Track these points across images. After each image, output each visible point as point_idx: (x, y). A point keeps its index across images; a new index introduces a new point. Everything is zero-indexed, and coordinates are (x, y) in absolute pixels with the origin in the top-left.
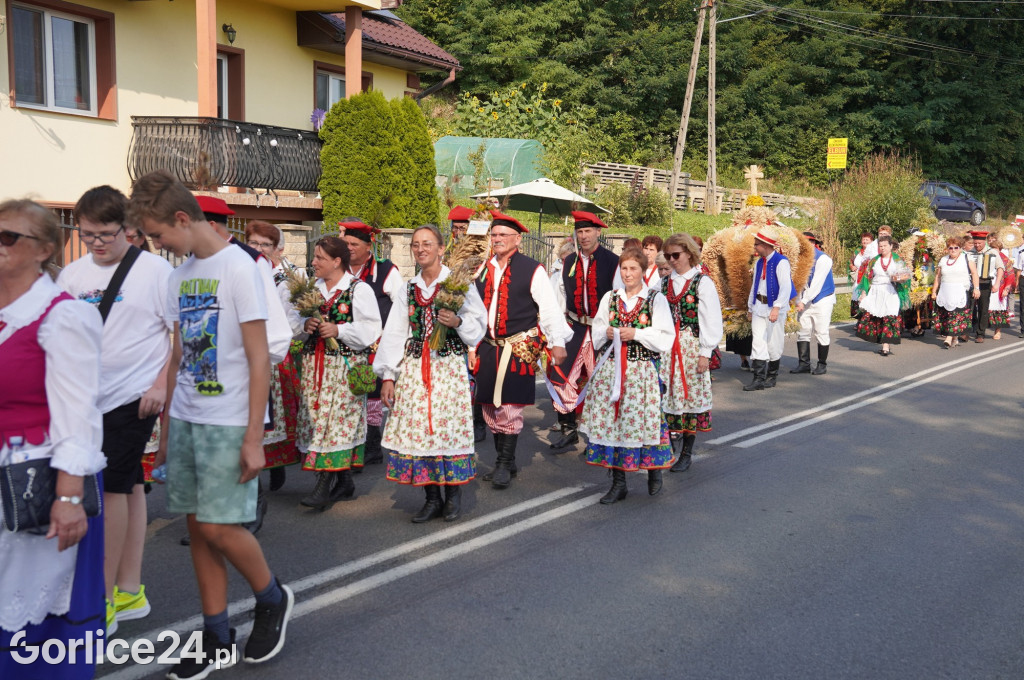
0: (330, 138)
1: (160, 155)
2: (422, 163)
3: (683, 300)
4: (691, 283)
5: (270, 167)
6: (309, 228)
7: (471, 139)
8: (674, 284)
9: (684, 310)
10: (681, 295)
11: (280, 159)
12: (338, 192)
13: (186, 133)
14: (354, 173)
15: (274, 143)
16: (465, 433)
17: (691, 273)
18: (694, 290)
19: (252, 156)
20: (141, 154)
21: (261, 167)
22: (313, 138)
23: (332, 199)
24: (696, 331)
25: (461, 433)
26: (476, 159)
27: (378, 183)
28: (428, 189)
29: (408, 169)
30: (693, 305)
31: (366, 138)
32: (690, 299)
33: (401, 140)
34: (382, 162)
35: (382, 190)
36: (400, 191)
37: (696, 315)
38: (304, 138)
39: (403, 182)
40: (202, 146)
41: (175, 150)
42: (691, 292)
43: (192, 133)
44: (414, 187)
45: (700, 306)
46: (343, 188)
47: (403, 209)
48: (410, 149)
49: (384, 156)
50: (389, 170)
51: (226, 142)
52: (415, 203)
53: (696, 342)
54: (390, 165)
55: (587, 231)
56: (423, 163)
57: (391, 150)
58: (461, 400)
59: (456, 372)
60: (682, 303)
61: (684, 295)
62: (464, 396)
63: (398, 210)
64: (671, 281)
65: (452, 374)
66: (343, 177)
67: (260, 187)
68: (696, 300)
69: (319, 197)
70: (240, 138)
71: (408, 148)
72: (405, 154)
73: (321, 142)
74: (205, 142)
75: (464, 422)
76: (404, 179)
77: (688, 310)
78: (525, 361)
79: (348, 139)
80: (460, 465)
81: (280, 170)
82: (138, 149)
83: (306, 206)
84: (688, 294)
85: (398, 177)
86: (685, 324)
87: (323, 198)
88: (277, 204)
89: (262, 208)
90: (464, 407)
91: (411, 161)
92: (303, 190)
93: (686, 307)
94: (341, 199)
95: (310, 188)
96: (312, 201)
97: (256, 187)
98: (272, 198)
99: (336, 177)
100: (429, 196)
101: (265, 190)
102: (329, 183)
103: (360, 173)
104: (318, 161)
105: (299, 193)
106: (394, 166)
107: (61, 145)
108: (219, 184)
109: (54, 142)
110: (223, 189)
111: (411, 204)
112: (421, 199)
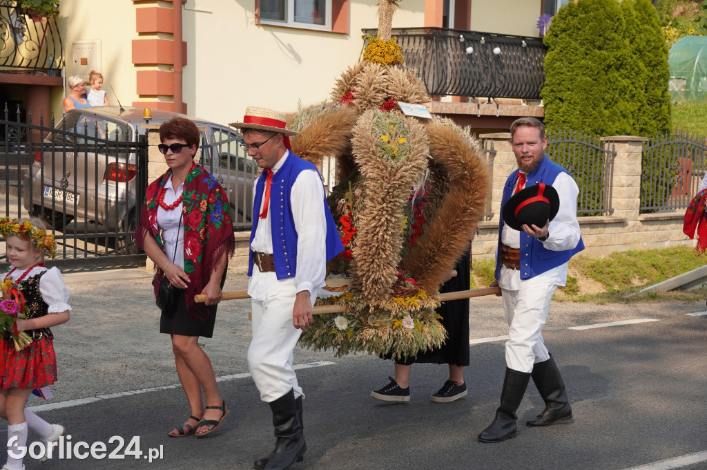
0: (555, 43)
2: (653, 66)
5: (492, 76)
11: (503, 67)
12: (561, 100)
13: (411, 44)
14: (579, 79)
15: (497, 50)
19: (474, 65)
21: (483, 75)
22: (538, 44)
23: (554, 106)
27: (603, 88)
28: (660, 93)
29: (637, 74)
31: (593, 43)
34: (609, 66)
35: (607, 96)
36: (627, 96)
38: (528, 45)
39: (631, 87)
40: (426, 56)
43: (417, 44)
44: (643, 92)
46: (566, 95)
48: (640, 52)
49: (612, 60)
50: (616, 74)
51: (450, 51)
52: (644, 109)
54: (618, 69)
56: (655, 65)
57: (619, 53)
63: (624, 116)
66: (567, 84)
67: (482, 96)
69: (542, 105)
70: (464, 47)
71: (639, 51)
72: (635, 57)
73: (546, 48)
74: (429, 52)
76: (633, 83)
79: (574, 44)
81: (502, 78)
85: (625, 82)
87: (546, 105)
88: (498, 113)
89: (482, 116)
91: (641, 64)
92: (525, 97)
94: (564, 107)
95: (533, 97)
96: (534, 109)
97: (478, 96)
98: (493, 106)
99: (559, 84)
100: (660, 101)
101: (487, 99)
102: (552, 91)
103: (584, 79)
104: (542, 68)
105: (521, 100)
106: (622, 71)
107: (298, 59)
108: (444, 95)
109: (292, 56)
110: (448, 99)
111: (639, 109)
112: (651, 104)
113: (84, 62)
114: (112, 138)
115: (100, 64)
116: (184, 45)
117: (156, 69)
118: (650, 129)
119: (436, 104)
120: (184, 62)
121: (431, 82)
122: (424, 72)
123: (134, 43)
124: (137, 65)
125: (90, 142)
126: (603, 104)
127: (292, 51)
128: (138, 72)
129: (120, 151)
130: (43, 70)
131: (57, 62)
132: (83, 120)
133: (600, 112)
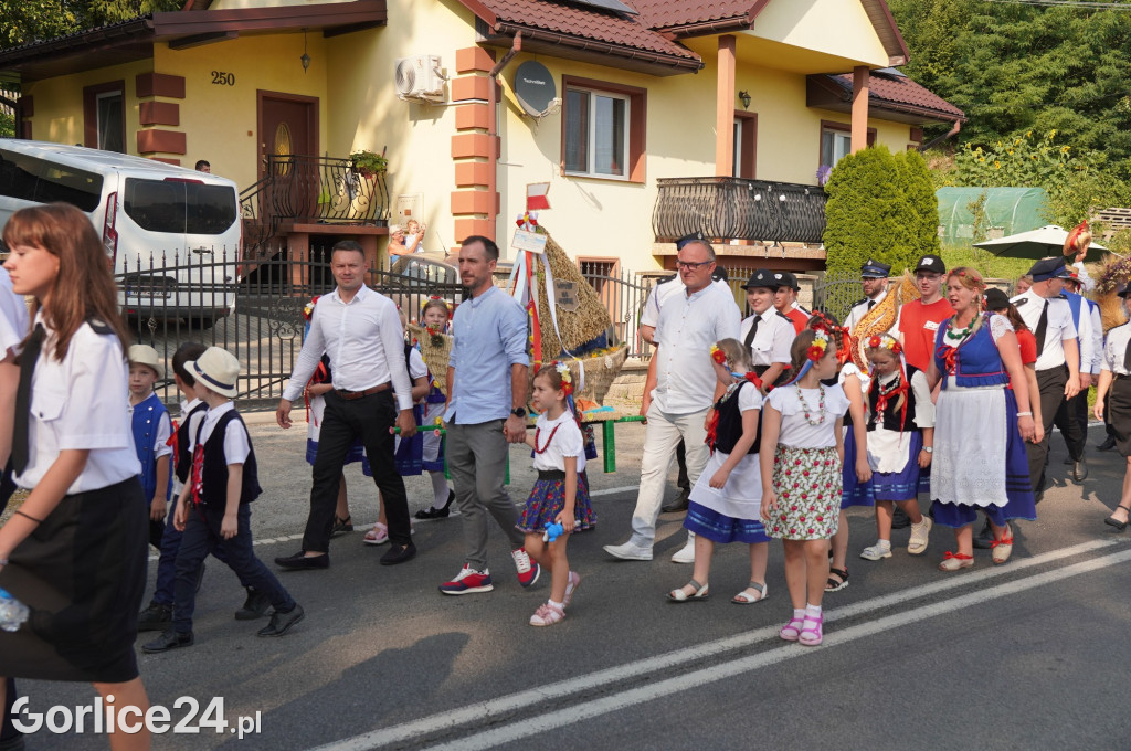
0: (835, 192)
1: (680, 213)
2: (925, 213)
5: (778, 221)
6: (815, 277)
7: (970, 189)
11: (788, 213)
12: (841, 243)
13: (704, 192)
14: (858, 224)
15: (783, 198)
19: (762, 211)
20: (665, 212)
21: (771, 221)
22: (820, 192)
23: (835, 249)
26: (976, 208)
27: (881, 233)
28: (931, 238)
29: (910, 220)
31: (870, 191)
33: (905, 191)
34: (886, 213)
35: (884, 241)
36: (902, 241)
38: (811, 193)
39: (906, 232)
40: (718, 203)
41: (694, 208)
43: (709, 191)
44: (916, 237)
46: (846, 239)
47: (905, 258)
49: (888, 208)
50: (893, 220)
51: (738, 198)
52: (917, 252)
54: (893, 216)
56: (926, 213)
57: (895, 201)
63: (900, 259)
66: (847, 228)
67: (769, 240)
69: (822, 248)
70: (752, 194)
71: (912, 200)
72: (908, 205)
73: (827, 196)
74: (721, 199)
76: (907, 229)
79: (853, 192)
81: (787, 223)
82: (662, 208)
83: (810, 256)
85: (900, 228)
87: (827, 249)
88: (783, 255)
89: (770, 259)
91: (914, 211)
92: (808, 241)
94: (844, 250)
95: (814, 239)
96: (817, 252)
97: (765, 239)
98: (779, 249)
99: (840, 229)
100: (931, 245)
101: (773, 242)
102: (833, 235)
103: (863, 224)
104: (823, 214)
105: (802, 244)
106: (897, 217)
107: (599, 206)
108: (732, 238)
109: (594, 204)
110: (735, 242)
112: (923, 248)
113: (408, 213)
114: (441, 280)
115: (422, 215)
116: (498, 196)
117: (473, 217)
119: (727, 247)
120: (498, 211)
121: (722, 227)
122: (716, 218)
123: (453, 194)
124: (455, 214)
125: (423, 284)
126: (881, 248)
127: (594, 199)
128: (456, 221)
129: (448, 292)
130: (373, 221)
131: (384, 213)
132: (414, 264)
133: (878, 255)
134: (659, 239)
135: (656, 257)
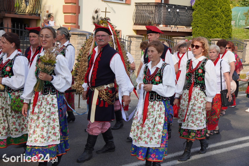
0: (196, 8)
1: (143, 15)
2: (227, 16)
3: (197, 71)
4: (201, 63)
5: (176, 19)
7: (245, 7)
8: (193, 63)
9: (197, 77)
10: (195, 68)
11: (179, 16)
12: (198, 27)
13: (151, 8)
14: (203, 20)
15: (178, 10)
16: (55, 134)
17: (202, 58)
18: (203, 66)
19: (170, 15)
20: (137, 14)
21: (173, 18)
22: (191, 9)
23: (195, 29)
24: (203, 88)
25: (52, 133)
26: (246, 14)
27: (211, 23)
28: (229, 25)
29: (222, 19)
30: (202, 74)
31: (208, 8)
32: (200, 71)
33: (220, 8)
34: (213, 16)
35: (212, 26)
36: (219, 26)
37: (203, 79)
38: (188, 9)
39: (220, 23)
41: (147, 13)
42: (201, 68)
43: (153, 8)
44: (223, 25)
45: (206, 75)
46: (199, 25)
47: (219, 32)
49: (214, 14)
50: (215, 19)
51: (163, 10)
52: (223, 30)
53: (202, 93)
54: (216, 17)
55: (150, 35)
56: (228, 16)
57: (217, 12)
58: (53, 117)
59: (50, 102)
60: (196, 73)
61: (197, 69)
62: (55, 115)
63: (218, 32)
64: (192, 61)
65: (48, 103)
66: (200, 21)
68: (204, 72)
69: (191, 28)
70: (167, 9)
71: (223, 11)
72: (221, 13)
73: (193, 10)
74: (156, 11)
75: (54, 128)
76: (220, 22)
77: (198, 77)
78: (103, 100)
79: (202, 9)
80: (52, 150)
81: (179, 19)
83: (187, 31)
84: (200, 68)
85: (218, 21)
86: (197, 84)
87: (193, 28)
88: (177, 31)
89: (173, 32)
90: (54, 120)
92: (186, 26)
93: (198, 75)
94: (198, 29)
95: (188, 25)
96: (189, 30)
97: (171, 25)
98: (176, 28)
99: (197, 22)
100: (229, 28)
101: (174, 26)
102: (195, 24)
103: (205, 20)
104: (192, 16)
105: (184, 26)
106: (217, 18)
107: (115, 12)
108: (160, 24)
109: (113, 11)
110: (161, 26)
111: (222, 30)
112: (226, 28)
116: (79, 7)
117: (70, 14)
118: (225, 36)
120: (79, 13)
121: (157, 20)
122: (155, 17)
123: (64, 6)
124: (64, 13)
126: (211, 28)
127: (113, 9)
130: (35, 14)
131: (39, 12)
133: (210, 31)
134: (135, 24)
135: (134, 30)
